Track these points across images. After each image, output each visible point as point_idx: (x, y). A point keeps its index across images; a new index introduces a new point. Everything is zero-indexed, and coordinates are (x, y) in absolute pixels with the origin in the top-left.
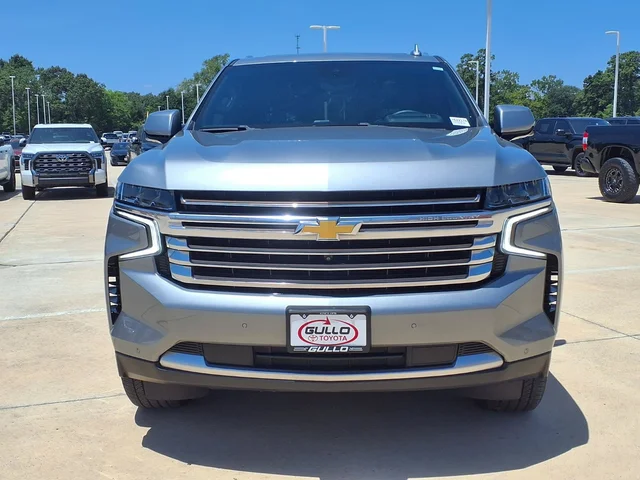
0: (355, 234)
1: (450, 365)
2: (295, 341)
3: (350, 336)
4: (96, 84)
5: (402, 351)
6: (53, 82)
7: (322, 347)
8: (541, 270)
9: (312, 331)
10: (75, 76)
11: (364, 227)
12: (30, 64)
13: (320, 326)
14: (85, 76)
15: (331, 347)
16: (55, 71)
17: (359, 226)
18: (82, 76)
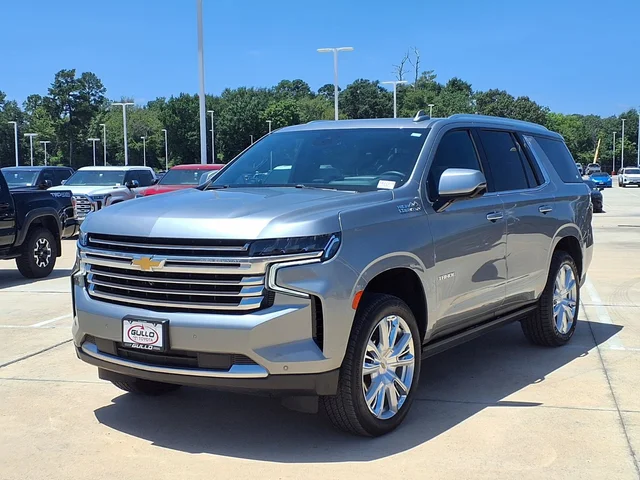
0: (161, 268)
1: (227, 370)
2: (126, 339)
3: (154, 339)
4: (538, 108)
5: (194, 355)
6: (489, 107)
7: (140, 344)
8: (307, 305)
9: (134, 333)
10: (516, 99)
11: (167, 264)
12: (468, 88)
13: (139, 330)
14: (527, 99)
15: (144, 345)
16: (492, 95)
17: (163, 262)
18: (523, 98)
